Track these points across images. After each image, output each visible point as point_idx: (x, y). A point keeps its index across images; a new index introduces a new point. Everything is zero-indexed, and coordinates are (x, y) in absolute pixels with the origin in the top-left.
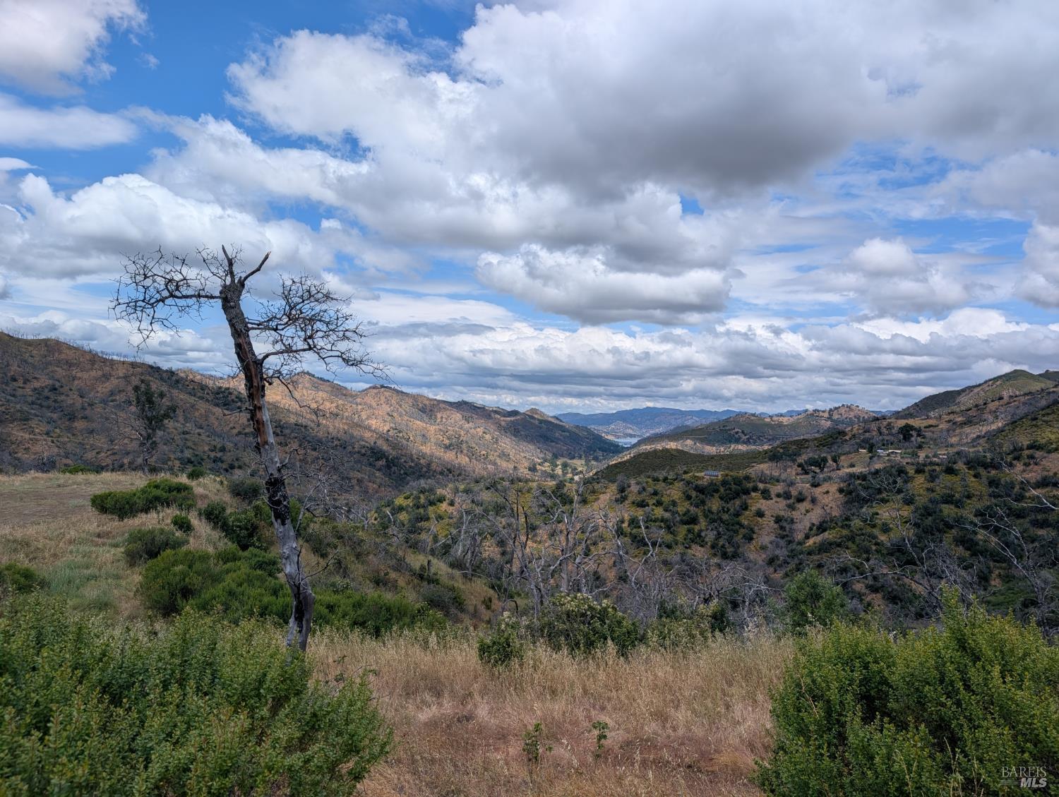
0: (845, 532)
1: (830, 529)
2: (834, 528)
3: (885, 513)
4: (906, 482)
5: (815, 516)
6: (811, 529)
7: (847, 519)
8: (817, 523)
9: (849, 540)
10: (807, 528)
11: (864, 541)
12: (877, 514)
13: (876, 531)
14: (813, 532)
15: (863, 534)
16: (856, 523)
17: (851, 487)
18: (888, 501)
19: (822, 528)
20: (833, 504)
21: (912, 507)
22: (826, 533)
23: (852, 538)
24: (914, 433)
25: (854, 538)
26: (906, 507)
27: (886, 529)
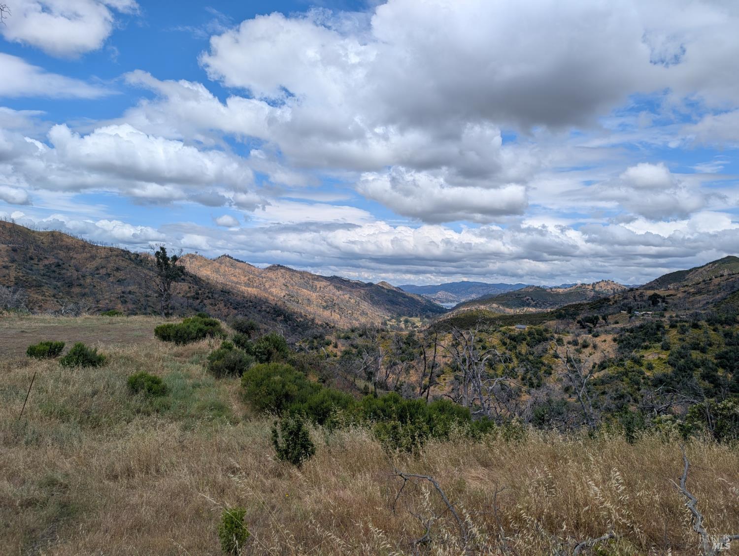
0: (621, 369)
1: (609, 366)
2: (612, 366)
3: (650, 356)
4: (663, 334)
5: (597, 358)
6: (594, 367)
7: (621, 360)
8: (598, 362)
9: (624, 375)
10: (591, 366)
11: (635, 376)
12: (643, 357)
13: (643, 369)
14: (595, 369)
15: (633, 371)
16: (628, 363)
17: (623, 337)
18: (650, 347)
19: (602, 366)
20: (610, 350)
21: (669, 352)
22: (607, 370)
23: (626, 374)
24: (660, 300)
25: (628, 374)
26: (664, 352)
27: (650, 367)
